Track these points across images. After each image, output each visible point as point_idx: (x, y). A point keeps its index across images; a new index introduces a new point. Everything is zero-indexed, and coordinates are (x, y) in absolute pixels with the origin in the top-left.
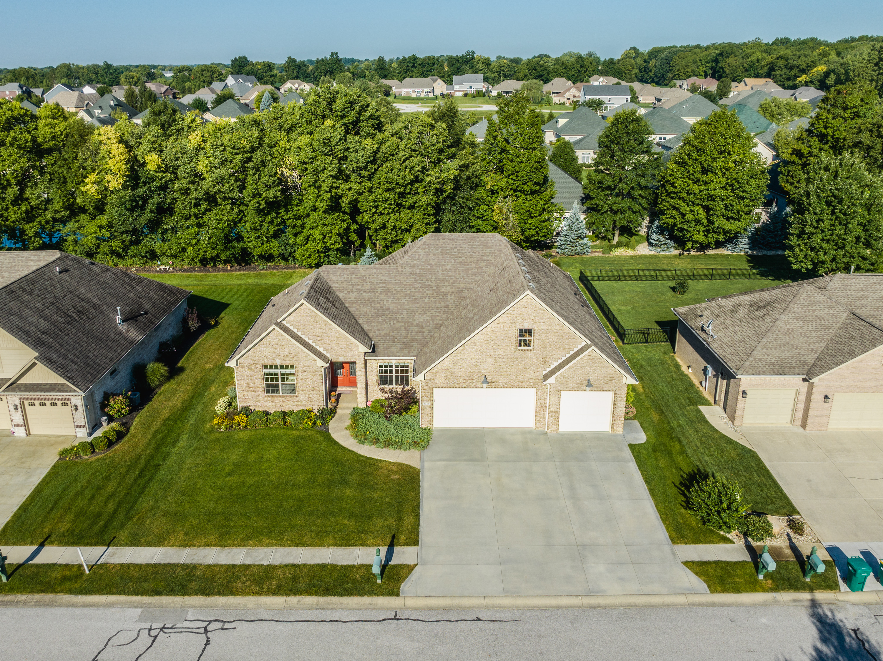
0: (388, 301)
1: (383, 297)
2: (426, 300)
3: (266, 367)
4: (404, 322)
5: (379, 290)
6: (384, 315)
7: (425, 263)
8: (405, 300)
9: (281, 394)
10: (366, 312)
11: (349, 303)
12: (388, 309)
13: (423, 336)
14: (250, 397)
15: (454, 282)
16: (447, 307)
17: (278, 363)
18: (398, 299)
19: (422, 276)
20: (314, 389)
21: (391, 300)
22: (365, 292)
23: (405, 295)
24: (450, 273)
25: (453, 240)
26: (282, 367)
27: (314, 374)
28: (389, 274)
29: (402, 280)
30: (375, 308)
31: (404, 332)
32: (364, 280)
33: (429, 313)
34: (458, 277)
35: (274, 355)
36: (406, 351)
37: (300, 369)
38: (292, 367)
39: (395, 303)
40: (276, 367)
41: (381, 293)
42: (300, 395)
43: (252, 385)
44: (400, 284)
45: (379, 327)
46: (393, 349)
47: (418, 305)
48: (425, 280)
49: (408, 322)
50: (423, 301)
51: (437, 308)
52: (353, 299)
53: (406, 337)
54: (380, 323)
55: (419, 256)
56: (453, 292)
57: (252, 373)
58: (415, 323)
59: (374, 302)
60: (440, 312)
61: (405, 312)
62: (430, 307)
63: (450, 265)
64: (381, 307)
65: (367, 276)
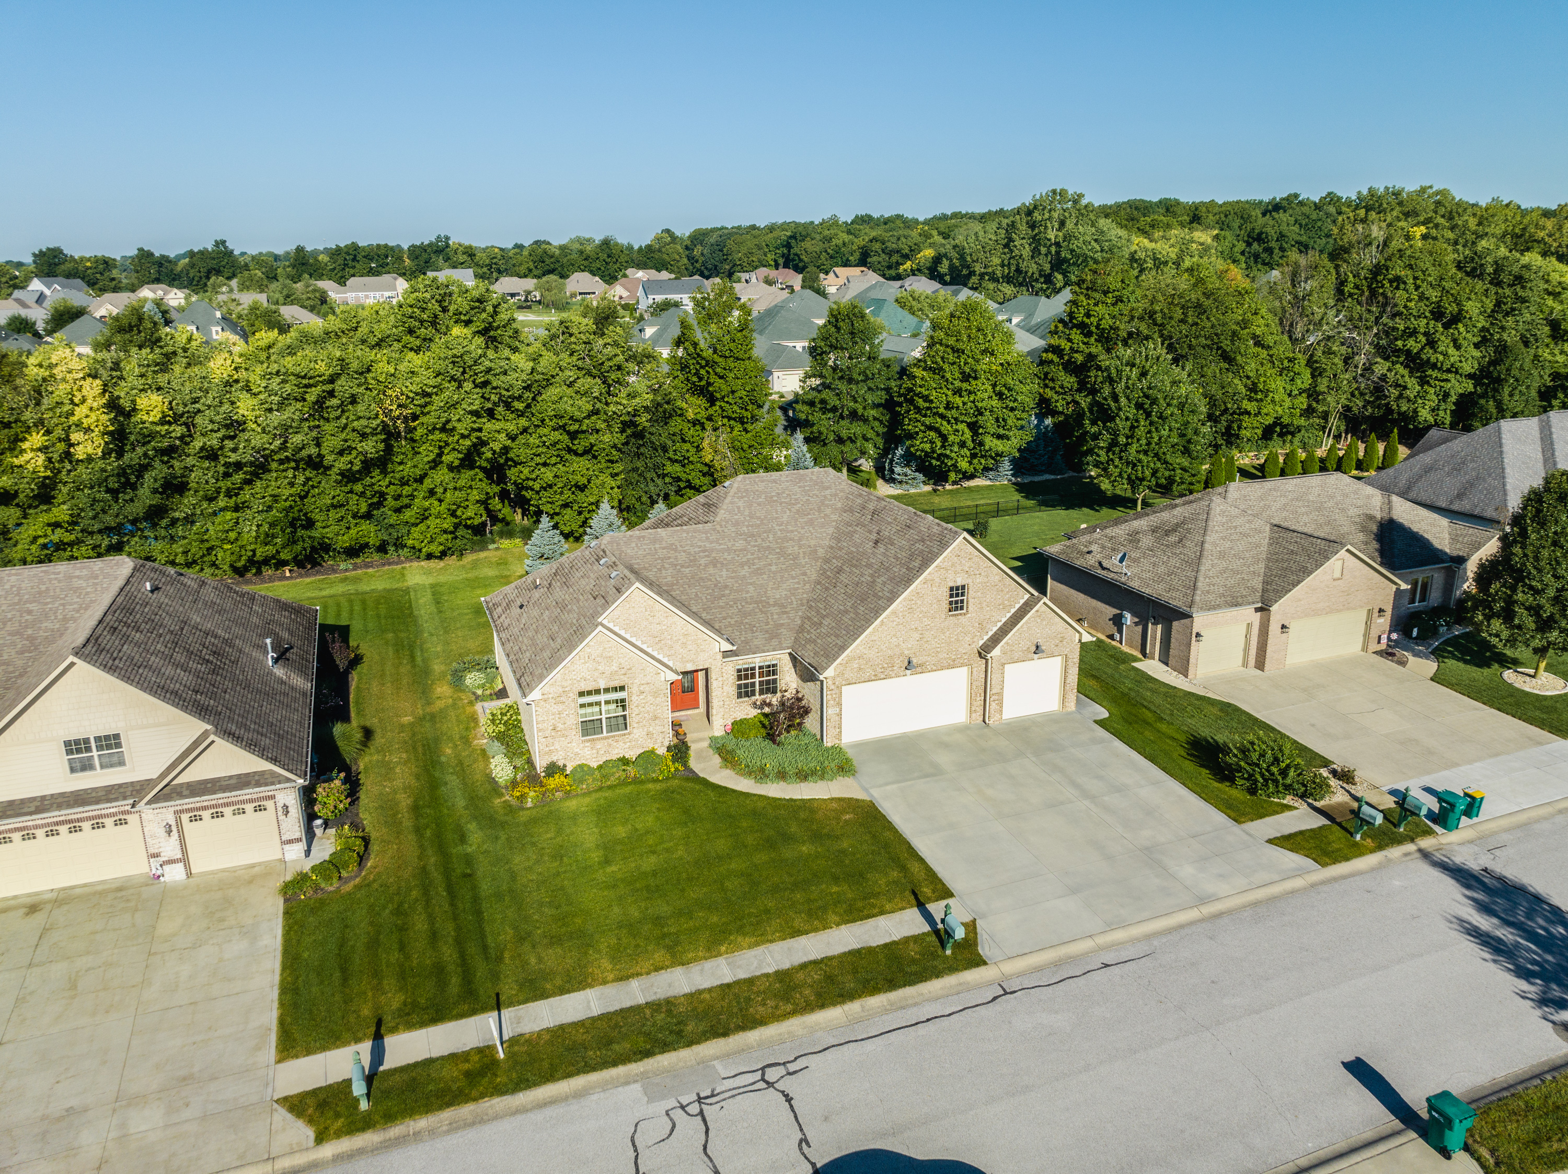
0: (721, 576)
1: (711, 570)
2: (774, 568)
3: (581, 694)
4: (756, 602)
5: (703, 562)
6: (723, 596)
7: (751, 517)
8: (745, 571)
9: (605, 734)
10: (697, 595)
11: (667, 584)
12: (726, 587)
13: (789, 618)
14: (557, 746)
15: (800, 540)
16: (805, 574)
17: (602, 686)
18: (734, 572)
19: (753, 536)
20: (656, 718)
21: (724, 573)
22: (682, 566)
23: (742, 565)
24: (790, 528)
25: (775, 481)
26: (607, 690)
27: (656, 694)
28: (707, 538)
29: (730, 544)
30: (708, 588)
31: (761, 616)
32: (676, 550)
33: (784, 586)
34: (802, 531)
35: (596, 674)
36: (775, 642)
37: (635, 689)
38: (622, 688)
39: (732, 578)
40: (598, 692)
41: (706, 565)
42: (635, 731)
43: (560, 726)
44: (728, 550)
45: (724, 614)
46: (756, 642)
47: (765, 576)
48: (759, 541)
49: (761, 602)
50: (770, 570)
51: (793, 578)
52: (669, 579)
53: (767, 624)
54: (722, 607)
55: (739, 508)
56: (804, 553)
57: (561, 707)
58: (771, 601)
59: (701, 578)
60: (798, 583)
61: (751, 588)
62: (782, 577)
63: (785, 516)
64: (716, 586)
65: (677, 543)
